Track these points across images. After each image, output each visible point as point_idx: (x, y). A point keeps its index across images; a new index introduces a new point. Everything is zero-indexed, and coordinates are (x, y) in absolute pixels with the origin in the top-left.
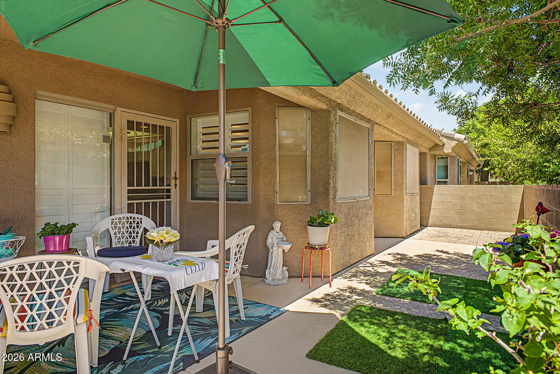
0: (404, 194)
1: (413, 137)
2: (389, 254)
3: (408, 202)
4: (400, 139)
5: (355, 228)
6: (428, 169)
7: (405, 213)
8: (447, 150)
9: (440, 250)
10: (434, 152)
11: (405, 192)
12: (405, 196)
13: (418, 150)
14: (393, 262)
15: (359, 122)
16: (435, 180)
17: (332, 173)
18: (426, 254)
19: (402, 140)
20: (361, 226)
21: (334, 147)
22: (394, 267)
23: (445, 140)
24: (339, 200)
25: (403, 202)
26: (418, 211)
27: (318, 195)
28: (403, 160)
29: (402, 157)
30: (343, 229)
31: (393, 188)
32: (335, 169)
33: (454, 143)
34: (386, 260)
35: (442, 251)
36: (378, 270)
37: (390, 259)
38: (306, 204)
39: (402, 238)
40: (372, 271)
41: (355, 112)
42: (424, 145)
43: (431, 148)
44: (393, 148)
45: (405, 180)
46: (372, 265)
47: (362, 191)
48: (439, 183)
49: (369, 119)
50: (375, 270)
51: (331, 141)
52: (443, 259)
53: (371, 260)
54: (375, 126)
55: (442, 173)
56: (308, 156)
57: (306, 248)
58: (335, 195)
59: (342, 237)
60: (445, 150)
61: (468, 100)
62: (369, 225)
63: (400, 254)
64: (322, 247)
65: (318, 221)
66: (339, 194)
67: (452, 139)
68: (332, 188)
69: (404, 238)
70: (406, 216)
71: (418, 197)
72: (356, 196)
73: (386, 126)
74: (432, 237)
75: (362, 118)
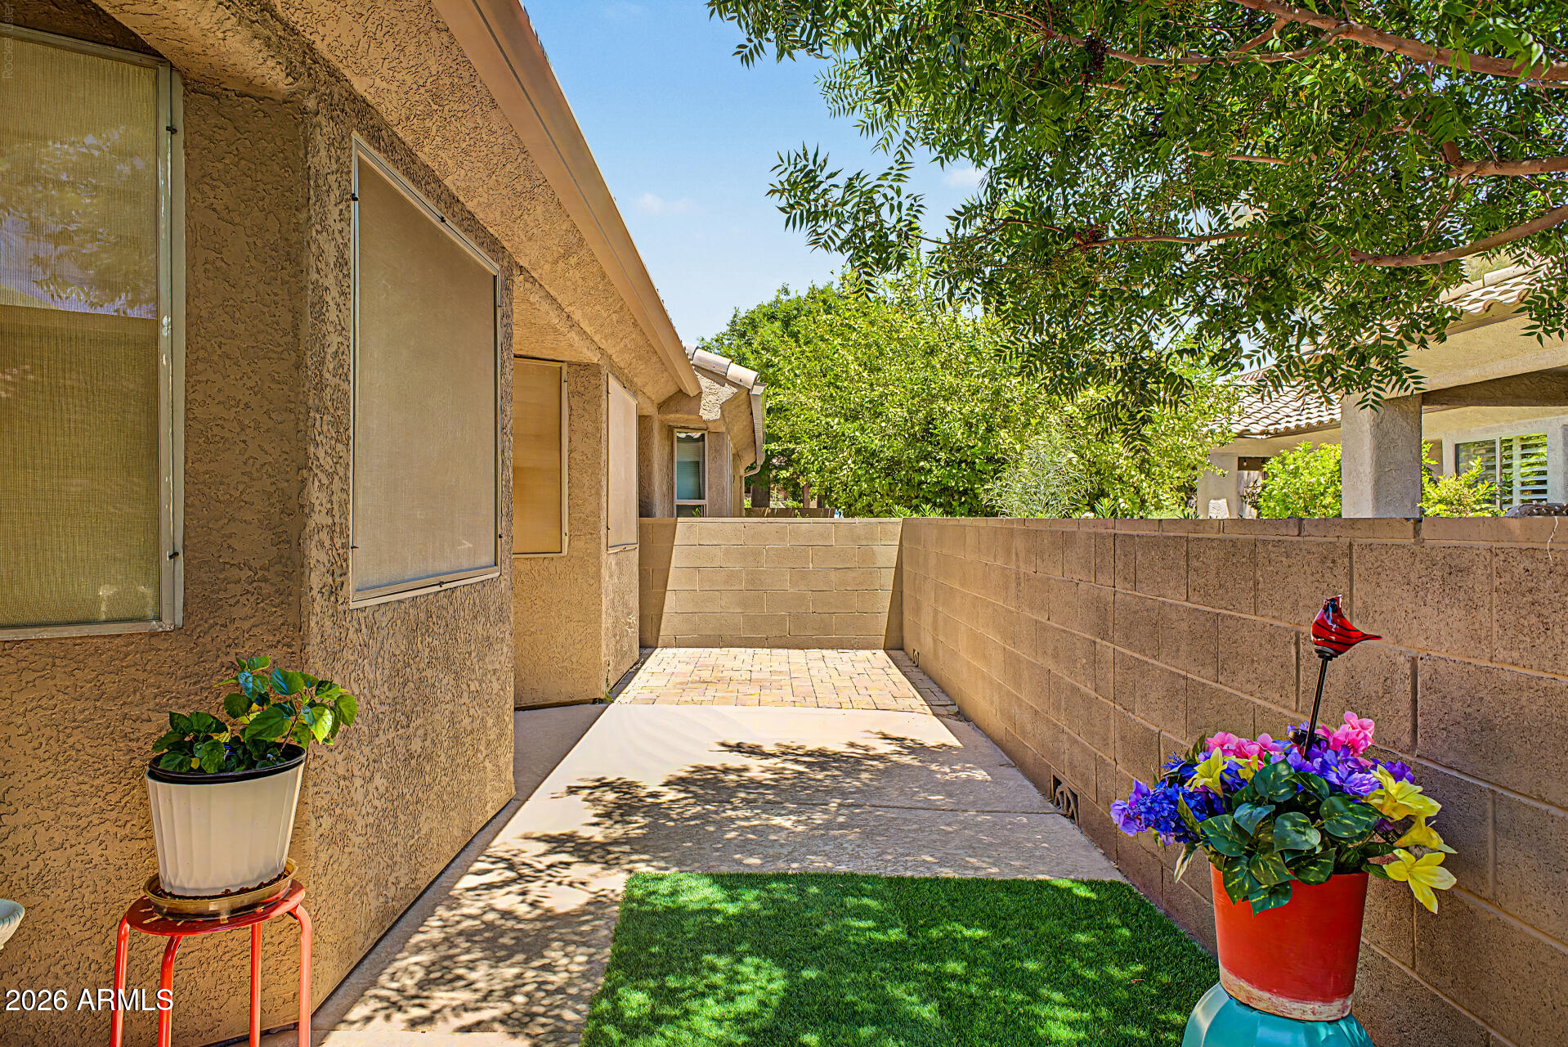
0: (603, 547)
1: (626, 356)
2: (572, 791)
3: (611, 576)
4: (589, 354)
5: (437, 716)
6: (656, 467)
7: (604, 616)
8: (709, 411)
9: (733, 742)
10: (672, 417)
11: (604, 540)
12: (604, 556)
13: (634, 403)
14: (597, 834)
15: (453, 232)
16: (672, 501)
17: (321, 453)
18: (698, 769)
19: (596, 361)
20: (465, 699)
21: (332, 315)
22: (608, 865)
23: (705, 382)
24: (359, 596)
25: (598, 576)
26: (634, 602)
27: (234, 573)
28: (598, 429)
29: (596, 421)
30: (382, 739)
31: (566, 528)
32: (343, 433)
33: (727, 391)
34: (567, 831)
35: (739, 748)
36: (547, 904)
37: (579, 818)
38: (153, 634)
39: (595, 701)
40: (522, 910)
41: (438, 181)
42: (649, 390)
43: (664, 402)
44: (565, 385)
45: (604, 499)
46: (518, 873)
47: (469, 545)
48: (683, 511)
49: (495, 241)
50: (533, 905)
51: (314, 276)
52: (760, 784)
53: (507, 841)
54: (519, 279)
55: (690, 482)
56: (164, 345)
57: (135, 916)
58: (338, 570)
59: (379, 781)
60: (702, 412)
61: (891, 193)
62: (496, 686)
63: (611, 786)
64: (246, 899)
65: (225, 737)
66: (361, 568)
67: (721, 381)
68: (324, 536)
69: (601, 701)
70: (606, 622)
71: (635, 556)
72: (444, 566)
73: (553, 293)
74: (684, 686)
75: (471, 224)
